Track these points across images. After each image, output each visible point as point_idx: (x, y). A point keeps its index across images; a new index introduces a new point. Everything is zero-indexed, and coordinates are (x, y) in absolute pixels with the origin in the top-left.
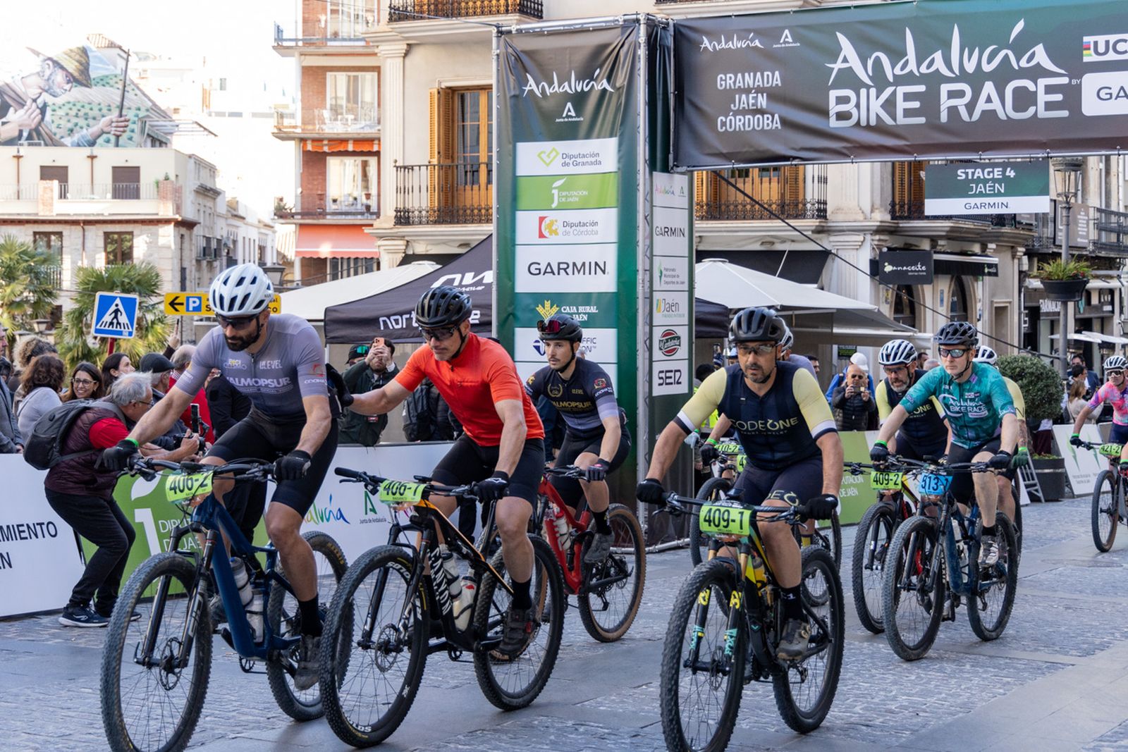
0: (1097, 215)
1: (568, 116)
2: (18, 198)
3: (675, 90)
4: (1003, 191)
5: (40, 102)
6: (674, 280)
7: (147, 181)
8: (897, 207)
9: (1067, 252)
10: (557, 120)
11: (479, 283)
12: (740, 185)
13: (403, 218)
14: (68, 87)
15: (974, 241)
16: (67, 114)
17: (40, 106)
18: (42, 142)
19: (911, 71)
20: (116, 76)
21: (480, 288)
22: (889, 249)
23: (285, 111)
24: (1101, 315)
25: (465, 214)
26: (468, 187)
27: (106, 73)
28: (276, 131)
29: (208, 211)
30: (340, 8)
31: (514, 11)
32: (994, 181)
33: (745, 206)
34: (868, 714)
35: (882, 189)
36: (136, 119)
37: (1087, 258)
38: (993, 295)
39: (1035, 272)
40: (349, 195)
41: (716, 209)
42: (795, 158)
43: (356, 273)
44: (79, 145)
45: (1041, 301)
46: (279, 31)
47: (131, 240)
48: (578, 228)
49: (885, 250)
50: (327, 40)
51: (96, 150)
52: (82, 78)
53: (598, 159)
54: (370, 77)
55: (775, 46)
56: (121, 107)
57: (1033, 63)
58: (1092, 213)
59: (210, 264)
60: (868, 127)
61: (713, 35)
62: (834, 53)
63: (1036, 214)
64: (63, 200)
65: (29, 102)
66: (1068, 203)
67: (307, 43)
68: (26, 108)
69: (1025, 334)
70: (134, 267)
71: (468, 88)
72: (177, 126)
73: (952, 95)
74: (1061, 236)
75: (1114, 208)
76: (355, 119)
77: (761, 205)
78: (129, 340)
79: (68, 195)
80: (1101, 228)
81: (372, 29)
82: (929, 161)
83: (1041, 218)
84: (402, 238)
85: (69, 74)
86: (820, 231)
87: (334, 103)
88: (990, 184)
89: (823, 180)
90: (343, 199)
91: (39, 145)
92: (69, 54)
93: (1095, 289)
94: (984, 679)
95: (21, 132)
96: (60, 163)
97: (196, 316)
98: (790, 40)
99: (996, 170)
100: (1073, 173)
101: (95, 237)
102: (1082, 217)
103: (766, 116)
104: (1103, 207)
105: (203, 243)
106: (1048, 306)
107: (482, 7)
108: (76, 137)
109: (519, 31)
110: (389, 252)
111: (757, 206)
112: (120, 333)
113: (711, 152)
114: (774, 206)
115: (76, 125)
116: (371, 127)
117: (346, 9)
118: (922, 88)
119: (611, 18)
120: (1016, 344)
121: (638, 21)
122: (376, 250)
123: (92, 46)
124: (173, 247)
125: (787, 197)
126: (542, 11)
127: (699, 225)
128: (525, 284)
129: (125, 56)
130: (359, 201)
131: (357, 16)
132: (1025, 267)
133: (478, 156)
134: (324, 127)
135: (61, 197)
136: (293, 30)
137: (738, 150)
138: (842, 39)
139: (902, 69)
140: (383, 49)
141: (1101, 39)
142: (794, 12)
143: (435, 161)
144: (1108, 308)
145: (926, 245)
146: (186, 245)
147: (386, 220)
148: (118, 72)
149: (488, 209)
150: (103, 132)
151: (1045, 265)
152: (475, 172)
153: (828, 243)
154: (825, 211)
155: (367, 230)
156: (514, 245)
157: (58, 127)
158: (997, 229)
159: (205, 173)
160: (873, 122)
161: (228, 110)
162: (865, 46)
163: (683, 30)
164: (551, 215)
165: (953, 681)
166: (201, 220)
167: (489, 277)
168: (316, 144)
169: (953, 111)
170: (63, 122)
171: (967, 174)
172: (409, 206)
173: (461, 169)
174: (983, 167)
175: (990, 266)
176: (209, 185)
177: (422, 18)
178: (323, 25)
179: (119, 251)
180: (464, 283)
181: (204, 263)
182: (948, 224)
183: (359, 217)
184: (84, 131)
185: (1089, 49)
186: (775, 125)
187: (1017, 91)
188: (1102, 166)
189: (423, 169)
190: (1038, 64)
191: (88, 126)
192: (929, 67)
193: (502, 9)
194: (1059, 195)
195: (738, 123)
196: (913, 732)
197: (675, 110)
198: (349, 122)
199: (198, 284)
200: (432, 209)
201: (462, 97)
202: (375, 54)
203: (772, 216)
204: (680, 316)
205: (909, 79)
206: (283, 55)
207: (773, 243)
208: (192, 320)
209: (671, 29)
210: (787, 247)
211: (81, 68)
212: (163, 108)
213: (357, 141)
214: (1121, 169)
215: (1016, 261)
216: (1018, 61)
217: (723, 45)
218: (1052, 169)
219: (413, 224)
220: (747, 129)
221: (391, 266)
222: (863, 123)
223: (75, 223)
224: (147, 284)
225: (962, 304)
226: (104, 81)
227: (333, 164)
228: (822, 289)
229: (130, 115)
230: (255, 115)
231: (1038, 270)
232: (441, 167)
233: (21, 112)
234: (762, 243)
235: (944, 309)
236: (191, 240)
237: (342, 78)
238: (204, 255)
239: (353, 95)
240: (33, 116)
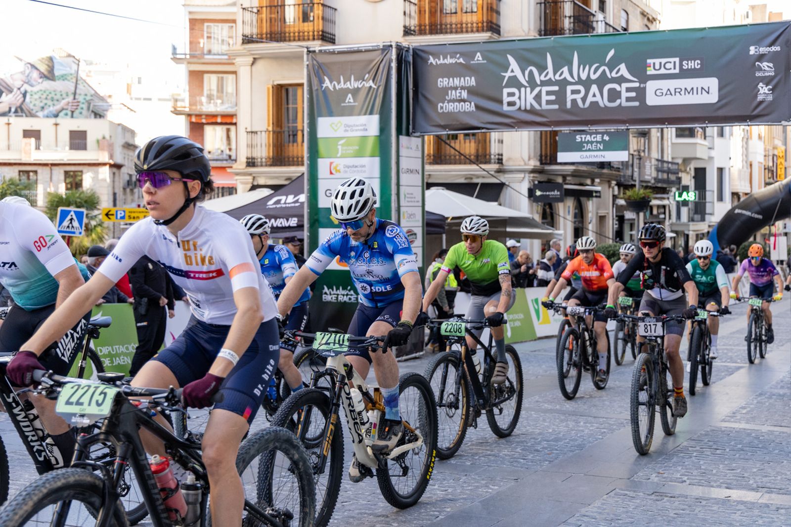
0: (656, 163)
1: (349, 102)
2: (9, 149)
3: (414, 87)
4: (602, 148)
5: (22, 90)
6: (413, 200)
7: (91, 140)
8: (543, 158)
9: (640, 185)
10: (343, 105)
11: (297, 201)
12: (453, 144)
13: (251, 163)
14: (40, 80)
15: (587, 177)
16: (40, 98)
17: (23, 92)
18: (24, 115)
19: (550, 79)
20: (71, 74)
21: (297, 205)
22: (539, 182)
23: (179, 98)
24: (658, 220)
25: (289, 161)
26: (291, 144)
27: (64, 72)
28: (173, 110)
29: (130, 158)
30: (212, 35)
31: (318, 39)
32: (597, 142)
33: (455, 156)
34: (524, 452)
35: (535, 147)
36: (84, 101)
37: (650, 187)
38: (598, 208)
39: (622, 195)
40: (218, 149)
41: (439, 158)
42: (483, 128)
43: (223, 196)
44: (47, 117)
45: (625, 212)
46: (174, 49)
47: (81, 176)
48: (353, 169)
49: (536, 182)
50: (204, 54)
51: (58, 120)
52: (49, 75)
53: (365, 127)
54: (231, 77)
55: (472, 62)
56: (75, 94)
57: (619, 75)
58: (654, 162)
59: (132, 190)
60: (526, 111)
61: (436, 56)
62: (506, 67)
63: (622, 162)
64: (37, 151)
65: (15, 90)
66: (639, 155)
67: (192, 56)
68: (13, 93)
69: (616, 232)
70: (83, 192)
71: (291, 85)
72: (111, 106)
73: (574, 92)
74: (636, 175)
75: (665, 159)
76: (222, 103)
77: (465, 156)
78: (79, 237)
79: (41, 148)
80: (658, 170)
81: (232, 48)
82: (561, 131)
83: (625, 164)
84: (250, 174)
85: (41, 73)
86: (499, 171)
87: (209, 92)
88: (595, 144)
89: (501, 142)
90: (214, 151)
91: (22, 116)
92: (41, 60)
93: (655, 205)
94: (591, 430)
95: (10, 108)
96: (35, 128)
97: (122, 222)
98: (480, 58)
99: (598, 136)
100: (642, 140)
101: (59, 173)
102: (648, 164)
103: (466, 103)
104: (660, 158)
105: (127, 178)
106: (629, 215)
107: (299, 36)
108: (46, 112)
109: (320, 51)
110: (242, 183)
111: (462, 157)
112: (74, 233)
113: (434, 124)
114: (472, 157)
115: (46, 104)
116: (232, 107)
117: (216, 36)
118: (556, 88)
119: (375, 44)
120: (611, 236)
121: (391, 46)
122: (234, 182)
123: (57, 56)
124: (108, 180)
125: (480, 151)
126: (334, 40)
127: (427, 167)
128: (323, 202)
129: (77, 62)
130: (224, 153)
131: (223, 41)
132: (616, 193)
133: (296, 127)
134: (203, 107)
135: (36, 149)
136: (184, 48)
137: (450, 123)
138: (511, 59)
139: (546, 76)
140: (238, 60)
141: (657, 61)
142: (484, 42)
143: (271, 129)
144: (662, 216)
145: (560, 180)
146: (117, 178)
147: (241, 165)
148: (73, 72)
149: (303, 158)
150: (63, 109)
151: (627, 191)
152: (295, 135)
153: (503, 178)
154: (502, 159)
155: (229, 170)
156: (317, 179)
157: (34, 105)
158: (600, 171)
159: (128, 135)
160: (528, 108)
161: (142, 97)
162: (524, 63)
163: (417, 51)
164: (336, 161)
165: (573, 432)
166: (126, 164)
167: (303, 198)
168: (198, 118)
169: (574, 101)
170: (37, 103)
171: (581, 138)
172: (254, 155)
173: (286, 134)
174: (591, 134)
175: (596, 192)
176: (131, 142)
177: (262, 42)
178: (202, 45)
179: (74, 183)
180: (287, 202)
181: (128, 190)
182: (572, 168)
183: (225, 162)
184: (51, 109)
185: (650, 67)
186: (472, 109)
187: (610, 90)
188: (659, 134)
189: (263, 133)
190: (622, 75)
191: (54, 105)
192: (560, 75)
193: (311, 38)
194: (635, 151)
195: (449, 107)
196: (550, 461)
197: (413, 99)
198: (218, 105)
199: (125, 203)
200: (269, 158)
201: (287, 90)
202: (233, 64)
203: (471, 162)
204: (416, 221)
205: (549, 83)
206: (177, 63)
207: (471, 178)
208: (120, 224)
209: (411, 51)
210: (480, 181)
211: (49, 69)
212: (102, 95)
213: (224, 116)
214: (669, 136)
215: (611, 189)
216: (611, 73)
217: (442, 61)
218: (631, 136)
219: (257, 166)
220: (455, 111)
221: (244, 192)
222: (523, 108)
223: (46, 165)
224: (91, 203)
225: (580, 214)
226: (64, 77)
227: (209, 130)
228: (500, 205)
229: (80, 98)
230: (160, 100)
231: (624, 193)
232: (274, 132)
233: (10, 96)
234: (466, 179)
235: (570, 217)
236: (119, 175)
237: (214, 78)
238: (128, 184)
239: (221, 88)
240: (18, 98)
